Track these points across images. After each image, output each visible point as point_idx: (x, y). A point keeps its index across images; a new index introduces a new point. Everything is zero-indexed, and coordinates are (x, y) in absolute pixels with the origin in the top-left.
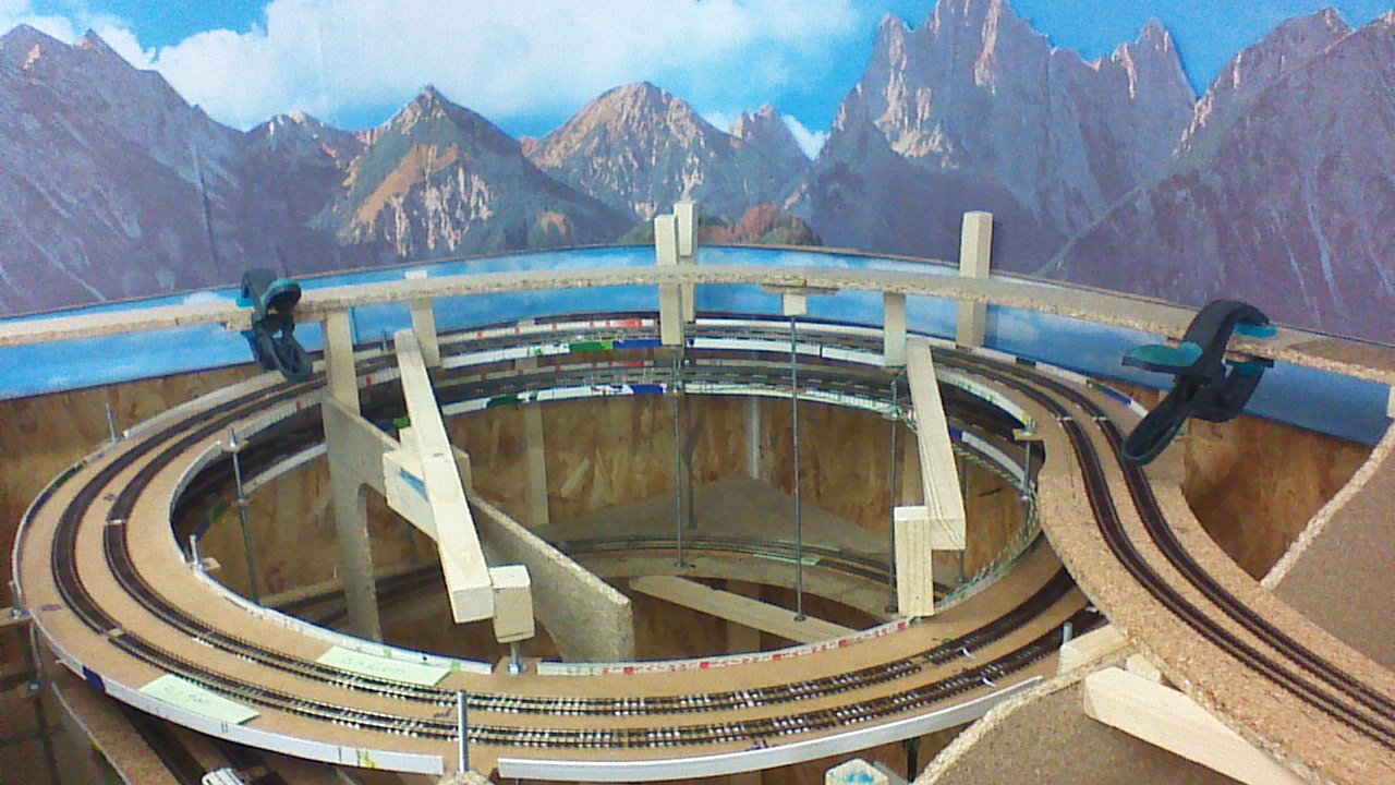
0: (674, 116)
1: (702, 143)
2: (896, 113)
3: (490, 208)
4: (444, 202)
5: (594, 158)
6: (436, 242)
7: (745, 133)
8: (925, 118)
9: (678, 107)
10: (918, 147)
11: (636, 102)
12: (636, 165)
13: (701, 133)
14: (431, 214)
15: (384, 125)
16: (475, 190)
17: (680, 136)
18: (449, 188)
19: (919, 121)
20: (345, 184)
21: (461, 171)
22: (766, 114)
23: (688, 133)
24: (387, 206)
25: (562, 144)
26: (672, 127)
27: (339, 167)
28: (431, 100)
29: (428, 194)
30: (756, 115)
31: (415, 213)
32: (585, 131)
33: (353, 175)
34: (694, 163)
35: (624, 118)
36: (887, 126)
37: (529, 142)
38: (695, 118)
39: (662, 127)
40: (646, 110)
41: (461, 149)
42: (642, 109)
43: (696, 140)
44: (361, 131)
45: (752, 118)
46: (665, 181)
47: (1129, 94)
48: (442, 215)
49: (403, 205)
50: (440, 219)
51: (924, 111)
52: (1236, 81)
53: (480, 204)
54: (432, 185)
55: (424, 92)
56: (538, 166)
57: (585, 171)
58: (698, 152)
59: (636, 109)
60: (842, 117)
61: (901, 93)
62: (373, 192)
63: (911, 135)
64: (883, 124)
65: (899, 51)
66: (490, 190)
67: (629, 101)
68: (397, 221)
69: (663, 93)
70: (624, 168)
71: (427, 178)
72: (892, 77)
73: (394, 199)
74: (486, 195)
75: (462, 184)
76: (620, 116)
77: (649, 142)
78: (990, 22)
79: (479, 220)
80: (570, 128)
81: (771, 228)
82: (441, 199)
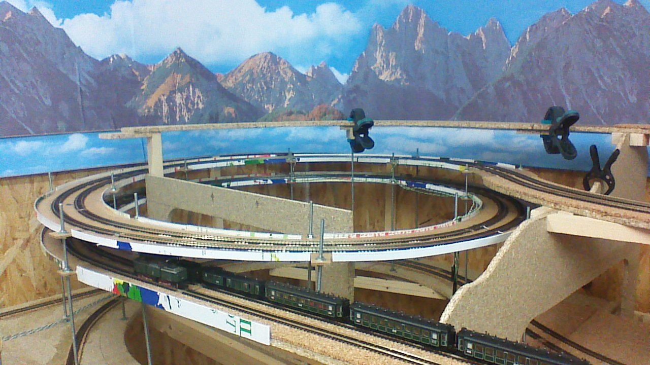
0: (282, 67)
1: (294, 79)
2: (380, 63)
3: (203, 104)
4: (184, 100)
5: (247, 84)
6: (179, 117)
7: (313, 74)
8: (394, 64)
9: (284, 63)
10: (390, 78)
11: (265, 60)
12: (265, 88)
13: (294, 74)
14: (178, 105)
15: (159, 63)
16: (197, 95)
17: (284, 76)
18: (186, 94)
19: (391, 66)
20: (142, 88)
21: (191, 86)
22: (323, 66)
23: (288, 74)
25: (234, 77)
26: (281, 72)
27: (139, 80)
28: (179, 54)
29: (177, 95)
30: (318, 67)
31: (171, 104)
32: (244, 72)
33: (146, 85)
34: (290, 87)
35: (260, 67)
36: (377, 69)
37: (220, 76)
38: (291, 68)
39: (277, 71)
40: (270, 64)
41: (191, 77)
42: (268, 63)
43: (291, 77)
44: (149, 65)
45: (316, 68)
46: (278, 96)
47: (483, 47)
48: (183, 106)
49: (167, 99)
50: (182, 107)
51: (393, 62)
52: (528, 38)
53: (199, 101)
54: (179, 92)
55: (176, 50)
56: (224, 86)
57: (243, 89)
59: (266, 64)
60: (357, 66)
61: (382, 55)
62: (153, 93)
63: (387, 72)
64: (375, 68)
65: (381, 38)
66: (203, 96)
67: (263, 60)
68: (163, 107)
69: (278, 57)
70: (260, 89)
71: (177, 88)
72: (378, 49)
73: (162, 97)
74: (202, 98)
75: (191, 92)
76: (259, 66)
77: (271, 78)
78: (421, 25)
80: (237, 71)
81: (325, 115)
82: (182, 98)
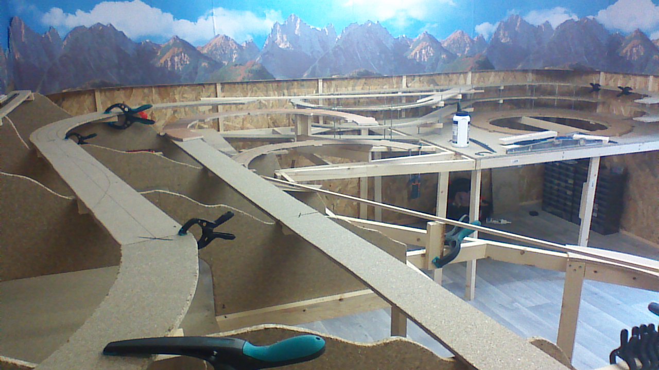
24: (166, 60)
58: (236, 50)
79: (186, 64)
